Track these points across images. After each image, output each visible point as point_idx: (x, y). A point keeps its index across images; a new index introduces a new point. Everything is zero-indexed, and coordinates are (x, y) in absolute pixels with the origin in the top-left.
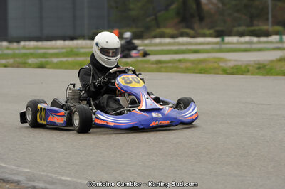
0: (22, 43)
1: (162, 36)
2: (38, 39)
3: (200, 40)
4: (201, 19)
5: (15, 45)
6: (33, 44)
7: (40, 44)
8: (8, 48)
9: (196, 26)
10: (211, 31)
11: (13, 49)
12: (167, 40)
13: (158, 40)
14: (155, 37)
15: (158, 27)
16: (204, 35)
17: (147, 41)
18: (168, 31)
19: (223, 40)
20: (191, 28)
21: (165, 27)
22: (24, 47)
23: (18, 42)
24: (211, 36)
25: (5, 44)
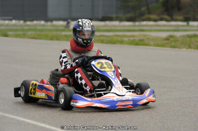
1: (149, 20)
5: (49, 23)
10: (181, 18)
12: (152, 23)
13: (144, 23)
16: (176, 20)
17: (137, 23)
18: (153, 16)
19: (188, 24)
24: (181, 21)
25: (43, 22)
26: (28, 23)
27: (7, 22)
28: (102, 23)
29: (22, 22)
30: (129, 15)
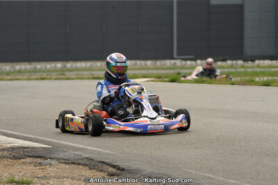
0: (257, 62)
6: (267, 62)
8: (243, 66)
22: (258, 66)
23: (253, 61)
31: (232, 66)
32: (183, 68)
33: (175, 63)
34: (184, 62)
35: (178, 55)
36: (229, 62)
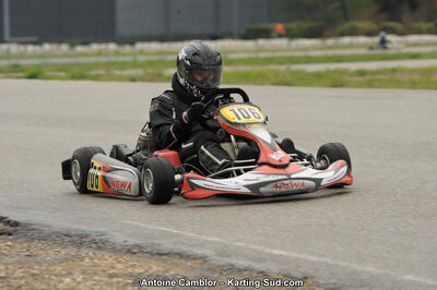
0: (139, 46)
1: (354, 32)
2: (162, 39)
3: (413, 38)
4: (414, 7)
5: (127, 49)
6: (155, 46)
7: (165, 46)
8: (117, 53)
9: (405, 17)
10: (430, 25)
11: (125, 55)
12: (362, 40)
13: (346, 40)
14: (342, 34)
15: (347, 19)
16: (419, 32)
17: (330, 42)
18: (363, 25)
20: (398, 20)
21: (358, 19)
22: (142, 52)
23: (132, 43)
24: (429, 32)
25: (112, 46)
26: (80, 49)
27: (30, 48)
28: (250, 44)
29: (65, 47)
30: (306, 25)
31: (99, 53)
32: (22, 56)
33: (8, 51)
34: (22, 48)
35: (12, 35)
36: (95, 47)
